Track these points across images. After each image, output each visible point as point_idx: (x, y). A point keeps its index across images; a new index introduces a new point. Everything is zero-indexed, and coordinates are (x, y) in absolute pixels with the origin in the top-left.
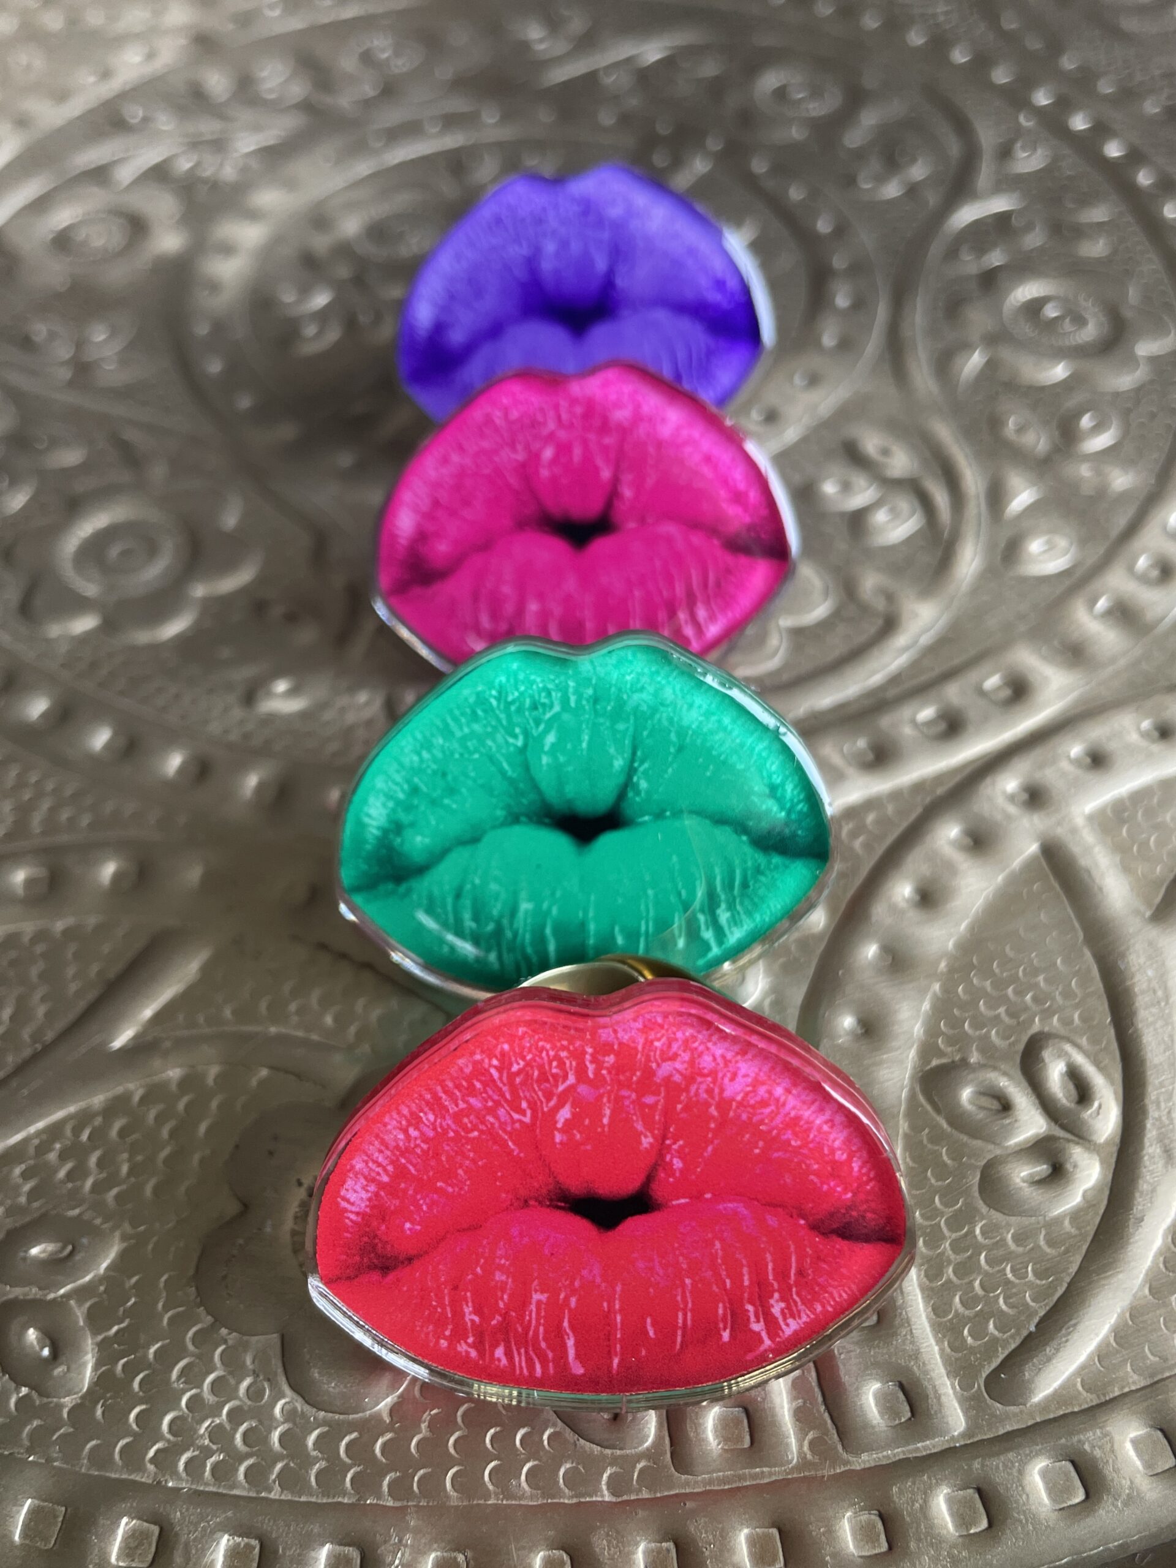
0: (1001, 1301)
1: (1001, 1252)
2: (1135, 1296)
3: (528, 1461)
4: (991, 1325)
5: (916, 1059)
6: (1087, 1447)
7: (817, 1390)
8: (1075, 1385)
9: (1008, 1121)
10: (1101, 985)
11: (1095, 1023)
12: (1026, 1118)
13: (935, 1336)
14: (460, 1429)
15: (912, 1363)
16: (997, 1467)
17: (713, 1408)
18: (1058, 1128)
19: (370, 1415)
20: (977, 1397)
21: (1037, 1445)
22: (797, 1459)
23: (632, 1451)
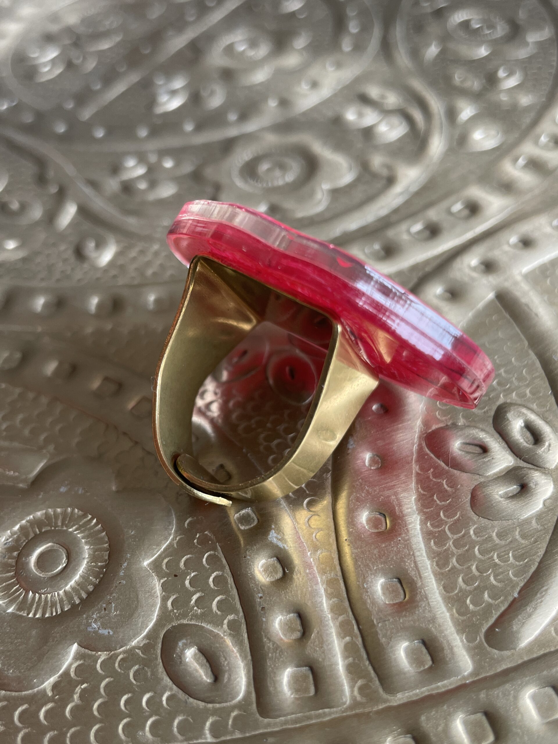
0: (492, 578)
1: (489, 545)
3: (150, 716)
4: (486, 595)
5: (422, 426)
7: (362, 650)
8: (550, 632)
9: (486, 460)
10: (542, 372)
11: (541, 394)
12: (499, 456)
13: (446, 606)
14: (101, 697)
15: (431, 626)
16: (498, 696)
17: (287, 668)
18: (522, 462)
19: (38, 691)
20: (479, 647)
21: (526, 677)
22: (350, 701)
23: (228, 704)
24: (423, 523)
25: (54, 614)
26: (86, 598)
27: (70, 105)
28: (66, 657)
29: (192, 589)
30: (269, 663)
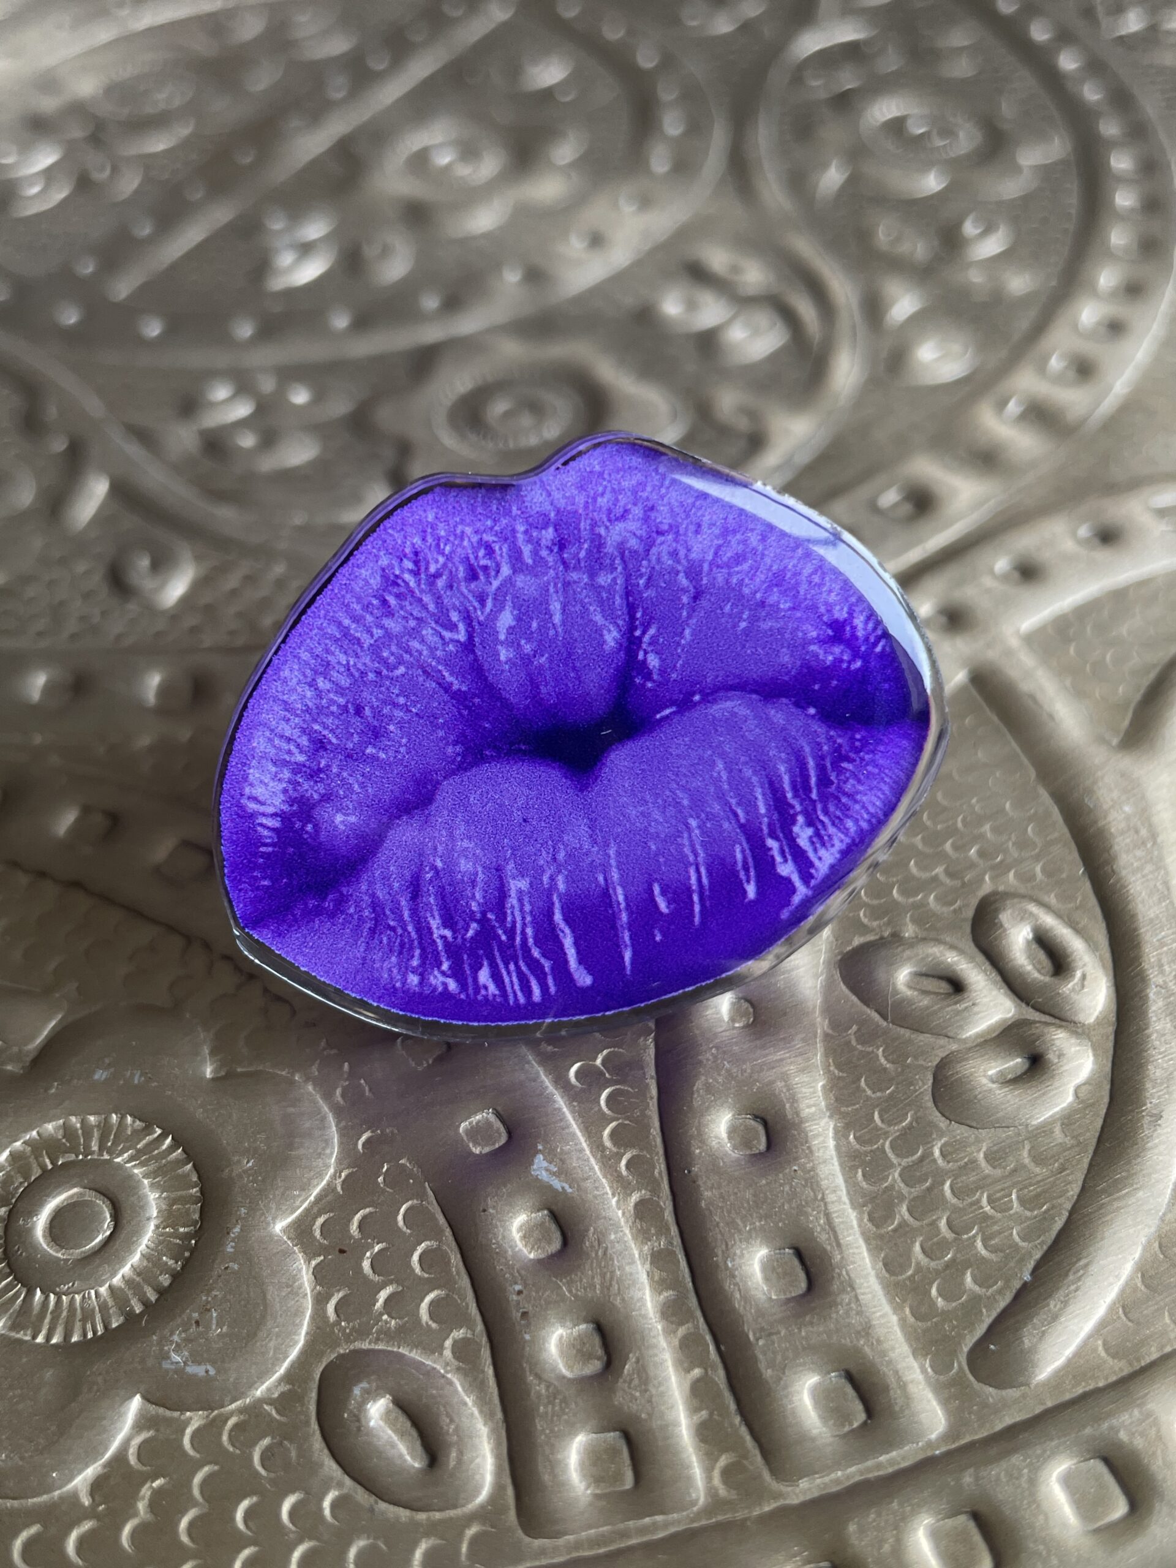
0: (979, 1244)
1: (972, 1178)
2: (1162, 1220)
3: (300, 1541)
4: (968, 1279)
5: (831, 938)
6: (1123, 1436)
7: (727, 1394)
8: (1095, 1350)
9: (960, 1007)
10: (1066, 831)
11: (1064, 876)
12: (985, 1000)
13: (891, 1301)
14: (195, 1504)
15: (862, 1342)
16: (998, 1479)
17: (576, 1435)
18: (1031, 1010)
19: (61, 1498)
20: (958, 1382)
21: (1052, 1440)
22: (706, 1497)
23: (458, 1512)
24: (840, 1135)
25: (90, 1335)
26: (157, 1300)
27: (87, 268)
28: (118, 1425)
29: (377, 1278)
30: (539, 1424)
